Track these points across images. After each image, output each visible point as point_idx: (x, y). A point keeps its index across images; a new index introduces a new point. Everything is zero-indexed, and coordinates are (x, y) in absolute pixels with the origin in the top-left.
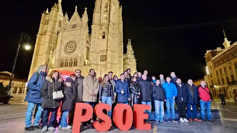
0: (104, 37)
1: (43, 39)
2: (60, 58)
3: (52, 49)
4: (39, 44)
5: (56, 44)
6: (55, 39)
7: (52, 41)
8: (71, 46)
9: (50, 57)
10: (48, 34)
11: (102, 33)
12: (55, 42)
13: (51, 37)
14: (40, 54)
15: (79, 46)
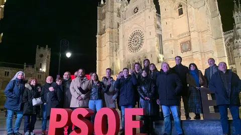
0: (181, 12)
1: (103, 39)
2: (125, 59)
3: (114, 49)
4: (100, 47)
5: (118, 42)
6: (116, 35)
7: (112, 38)
8: (137, 40)
9: (115, 60)
10: (107, 30)
11: (177, 6)
12: (117, 40)
13: (111, 33)
14: (103, 59)
15: (146, 36)
